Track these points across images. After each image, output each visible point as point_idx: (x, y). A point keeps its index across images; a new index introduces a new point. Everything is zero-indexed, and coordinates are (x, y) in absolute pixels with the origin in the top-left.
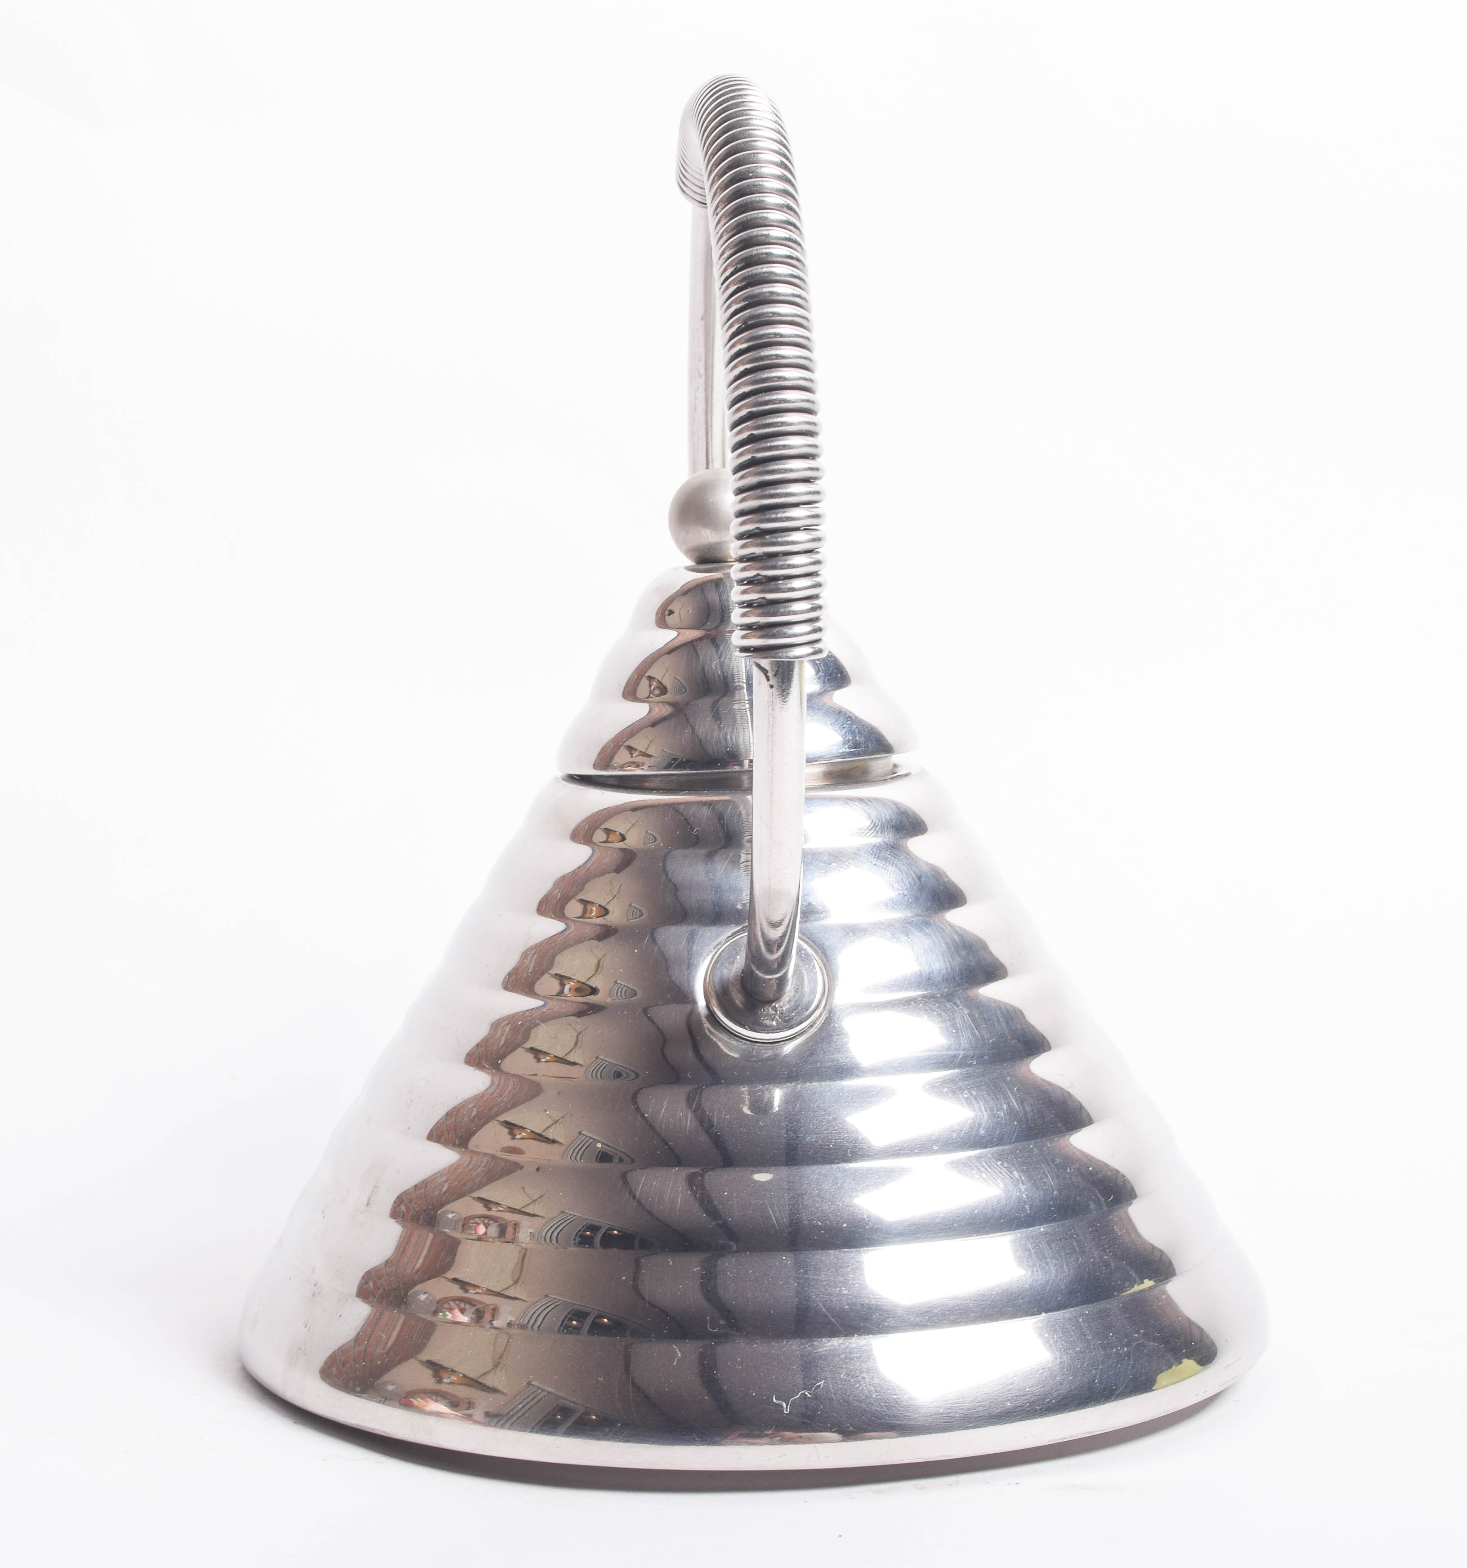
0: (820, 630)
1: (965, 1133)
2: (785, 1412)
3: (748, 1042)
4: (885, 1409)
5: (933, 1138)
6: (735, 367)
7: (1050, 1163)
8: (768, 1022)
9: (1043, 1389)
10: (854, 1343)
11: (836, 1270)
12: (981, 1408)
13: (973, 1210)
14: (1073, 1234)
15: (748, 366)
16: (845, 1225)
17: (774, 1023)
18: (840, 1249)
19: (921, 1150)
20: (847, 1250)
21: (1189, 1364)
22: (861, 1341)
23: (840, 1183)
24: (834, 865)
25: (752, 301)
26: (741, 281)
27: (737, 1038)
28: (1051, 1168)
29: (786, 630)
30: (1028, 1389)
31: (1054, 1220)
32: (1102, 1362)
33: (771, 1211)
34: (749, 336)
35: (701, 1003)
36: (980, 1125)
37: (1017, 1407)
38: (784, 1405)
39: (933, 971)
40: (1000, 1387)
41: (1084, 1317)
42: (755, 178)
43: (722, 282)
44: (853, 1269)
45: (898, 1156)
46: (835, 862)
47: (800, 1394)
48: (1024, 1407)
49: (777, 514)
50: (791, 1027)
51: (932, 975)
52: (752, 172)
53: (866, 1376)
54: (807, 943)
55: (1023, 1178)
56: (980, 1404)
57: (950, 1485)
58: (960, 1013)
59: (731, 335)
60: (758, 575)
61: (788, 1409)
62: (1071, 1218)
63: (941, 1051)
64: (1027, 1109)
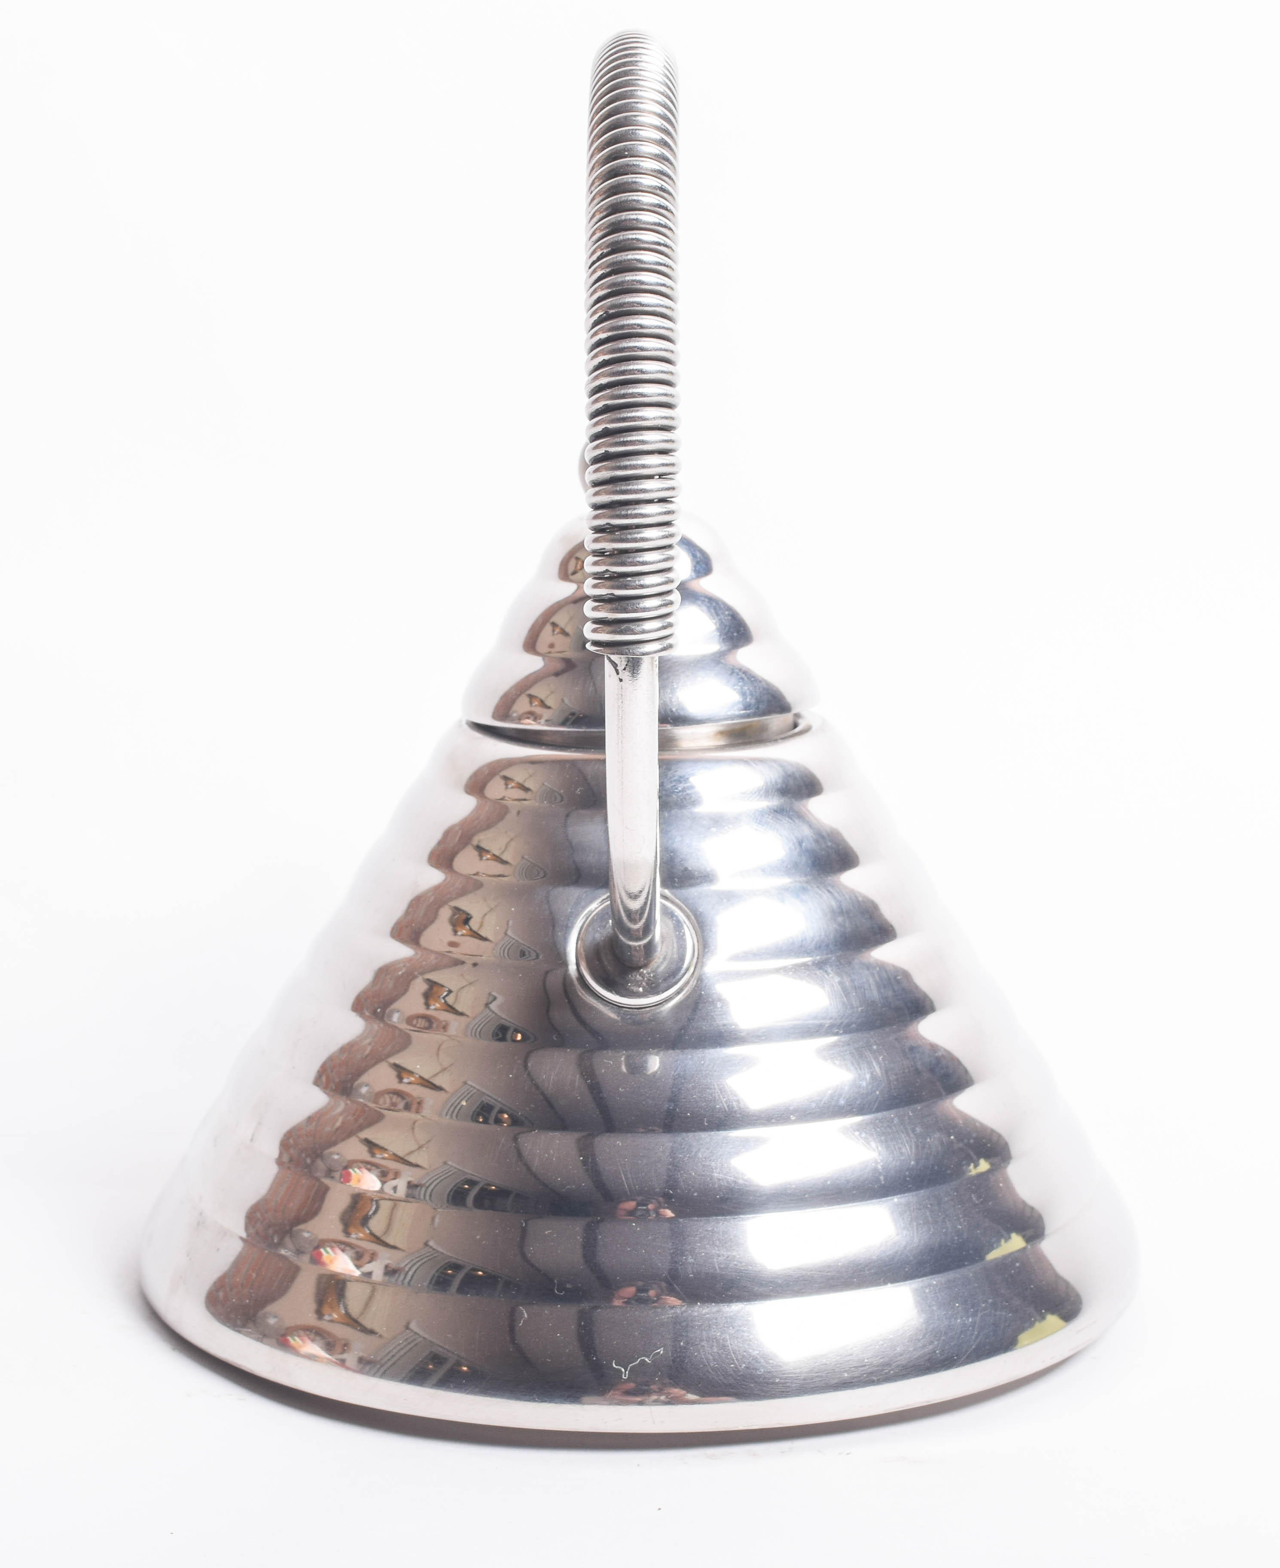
0: (670, 625)
1: (825, 1103)
2: (624, 1377)
3: (615, 1007)
4: (721, 1378)
5: (791, 1108)
6: (595, 356)
7: (910, 1132)
8: (635, 989)
9: (882, 1360)
10: (696, 1312)
11: (684, 1239)
12: (818, 1379)
13: (826, 1181)
14: (927, 1204)
15: (607, 357)
16: (695, 1194)
17: (641, 989)
18: (689, 1217)
19: (778, 1120)
20: (696, 1218)
21: (1052, 1320)
22: (703, 1309)
23: (694, 1151)
24: (714, 829)
25: (614, 289)
26: (608, 267)
27: (605, 1002)
28: (910, 1138)
29: (633, 627)
30: (866, 1360)
31: (909, 1190)
32: (945, 1333)
33: (624, 1178)
34: (610, 325)
35: (572, 968)
36: (840, 1095)
37: (854, 1378)
38: (623, 1370)
39: (806, 939)
40: (839, 1358)
41: (932, 1288)
42: (631, 157)
43: (589, 265)
44: (701, 1238)
45: (754, 1125)
46: (714, 827)
47: (639, 1360)
48: (862, 1378)
49: (627, 510)
50: (658, 993)
51: (804, 942)
52: (628, 151)
53: (706, 1345)
54: (680, 908)
55: (880, 1148)
56: (816, 1374)
57: (782, 1452)
58: (830, 981)
59: (593, 324)
60: (607, 571)
61: (627, 1375)
62: (927, 1187)
63: (807, 1020)
64: (891, 1078)
